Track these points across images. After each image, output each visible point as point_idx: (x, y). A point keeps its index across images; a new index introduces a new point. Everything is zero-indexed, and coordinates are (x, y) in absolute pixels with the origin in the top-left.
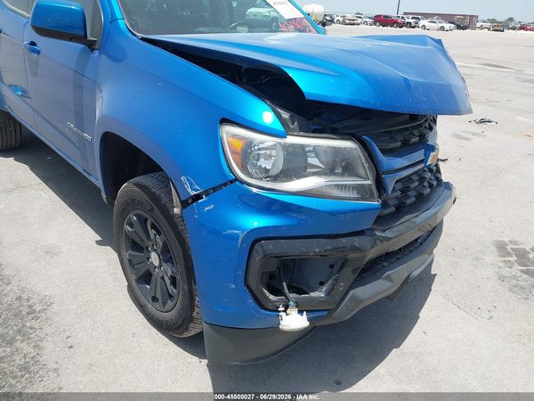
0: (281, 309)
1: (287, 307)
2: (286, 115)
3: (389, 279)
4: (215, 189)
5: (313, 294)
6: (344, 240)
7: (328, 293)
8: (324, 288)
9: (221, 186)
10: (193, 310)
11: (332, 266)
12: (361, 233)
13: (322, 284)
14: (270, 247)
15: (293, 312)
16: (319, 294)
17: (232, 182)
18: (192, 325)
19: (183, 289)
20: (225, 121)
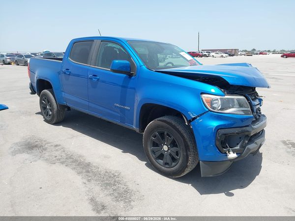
0: (227, 152)
1: (229, 152)
2: (223, 90)
3: (256, 143)
4: (201, 115)
5: (235, 148)
6: (244, 128)
7: (240, 147)
8: (239, 146)
9: (203, 114)
10: (188, 163)
11: (240, 138)
12: (247, 126)
13: (238, 144)
14: (223, 131)
15: (231, 153)
16: (238, 147)
17: (207, 112)
18: (187, 169)
19: (183, 155)
20: (202, 93)
